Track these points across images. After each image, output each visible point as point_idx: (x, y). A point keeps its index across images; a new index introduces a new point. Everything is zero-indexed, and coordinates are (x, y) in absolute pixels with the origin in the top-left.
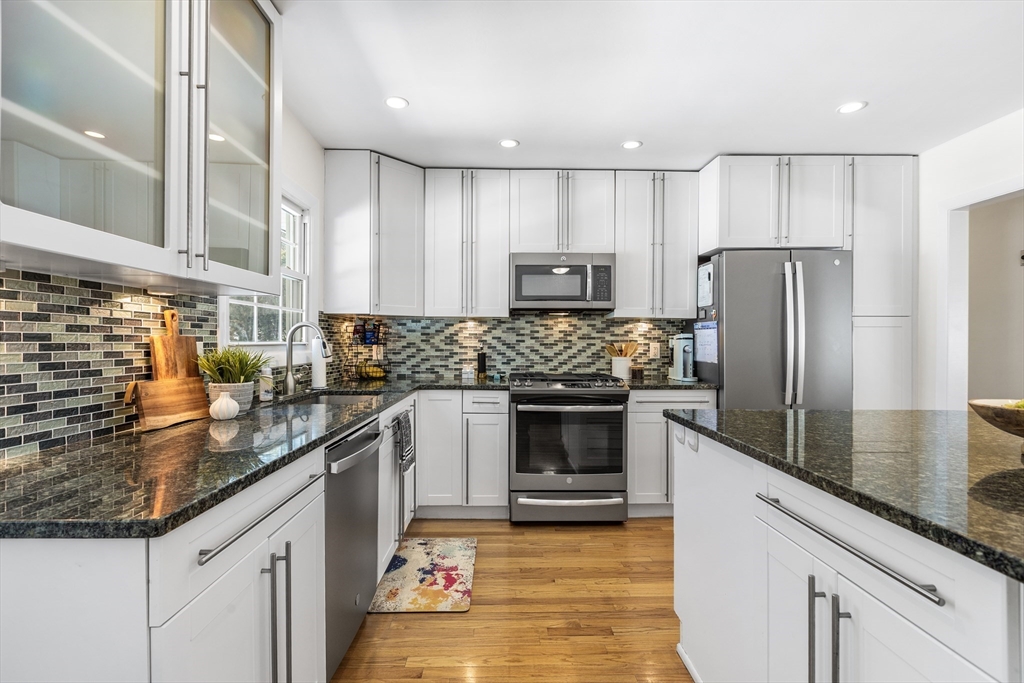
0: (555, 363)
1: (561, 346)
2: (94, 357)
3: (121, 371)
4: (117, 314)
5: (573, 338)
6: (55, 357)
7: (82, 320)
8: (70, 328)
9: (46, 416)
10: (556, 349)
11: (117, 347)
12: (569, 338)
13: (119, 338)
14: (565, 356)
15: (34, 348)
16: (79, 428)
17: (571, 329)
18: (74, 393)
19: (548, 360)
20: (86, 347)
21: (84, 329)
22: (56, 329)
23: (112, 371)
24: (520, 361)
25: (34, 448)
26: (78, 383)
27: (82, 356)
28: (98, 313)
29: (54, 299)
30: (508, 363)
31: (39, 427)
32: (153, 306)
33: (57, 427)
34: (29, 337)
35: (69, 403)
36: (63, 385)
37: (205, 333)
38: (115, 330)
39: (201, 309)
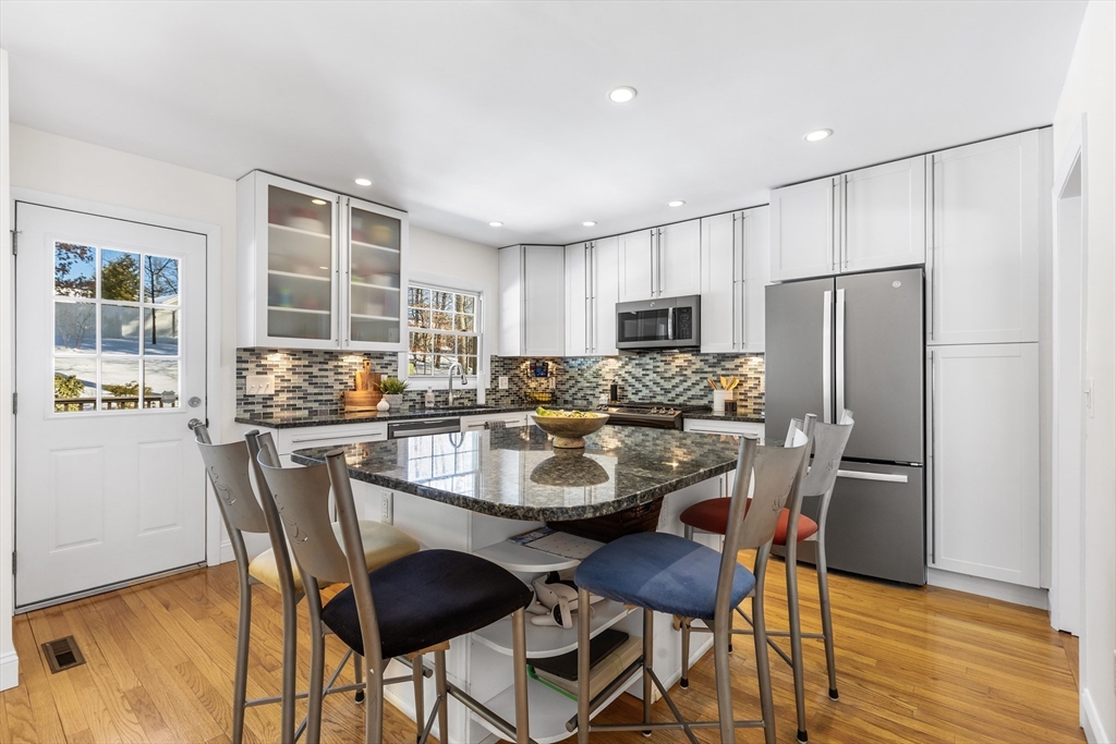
0: (673, 394)
1: (677, 379)
2: (330, 381)
3: (342, 387)
4: (340, 364)
5: (688, 372)
6: (314, 380)
7: (325, 366)
8: (320, 370)
9: (311, 401)
10: (674, 382)
11: (340, 377)
12: (685, 373)
13: (341, 373)
14: (680, 389)
15: (307, 377)
16: (324, 408)
17: (686, 364)
18: (321, 394)
19: (667, 391)
20: (327, 377)
21: (326, 370)
22: (315, 370)
23: (338, 387)
24: (645, 392)
25: (306, 412)
26: (323, 390)
27: (325, 380)
28: (331, 364)
29: (315, 359)
30: (636, 394)
31: (309, 405)
32: (359, 359)
33: (315, 406)
34: (305, 373)
35: (320, 398)
36: (316, 391)
37: (389, 370)
38: (340, 370)
39: (387, 359)
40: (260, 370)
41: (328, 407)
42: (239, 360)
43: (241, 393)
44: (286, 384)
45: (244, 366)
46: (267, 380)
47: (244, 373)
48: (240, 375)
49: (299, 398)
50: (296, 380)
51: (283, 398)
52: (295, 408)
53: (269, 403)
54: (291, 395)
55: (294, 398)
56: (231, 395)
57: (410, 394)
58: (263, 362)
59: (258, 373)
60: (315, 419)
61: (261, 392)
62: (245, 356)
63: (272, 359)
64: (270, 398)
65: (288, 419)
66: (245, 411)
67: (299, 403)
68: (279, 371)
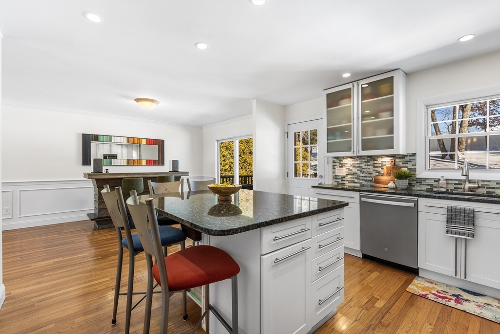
2: (371, 171)
3: (377, 174)
4: (376, 162)
6: (363, 170)
7: (369, 164)
8: (365, 165)
9: (360, 180)
11: (376, 169)
13: (377, 167)
15: (359, 169)
16: (366, 184)
18: (366, 177)
20: (369, 169)
22: (363, 165)
23: (375, 174)
25: (359, 184)
26: (367, 175)
27: (369, 170)
28: (371, 163)
29: (363, 160)
32: (388, 159)
34: (358, 167)
35: (366, 179)
36: (363, 175)
37: (410, 165)
38: (376, 165)
39: (407, 159)
40: (341, 165)
41: (370, 184)
42: (334, 162)
43: (334, 174)
44: (350, 172)
45: (335, 164)
46: (343, 170)
47: (335, 167)
48: (334, 168)
49: (356, 178)
50: (355, 170)
51: (349, 177)
52: (354, 182)
53: (344, 179)
54: (352, 176)
55: (353, 178)
56: (331, 175)
57: (427, 181)
58: (341, 162)
59: (340, 167)
60: (363, 189)
61: (341, 174)
62: (335, 160)
63: (345, 161)
64: (344, 177)
65: (351, 187)
66: (335, 182)
67: (356, 180)
68: (348, 166)
